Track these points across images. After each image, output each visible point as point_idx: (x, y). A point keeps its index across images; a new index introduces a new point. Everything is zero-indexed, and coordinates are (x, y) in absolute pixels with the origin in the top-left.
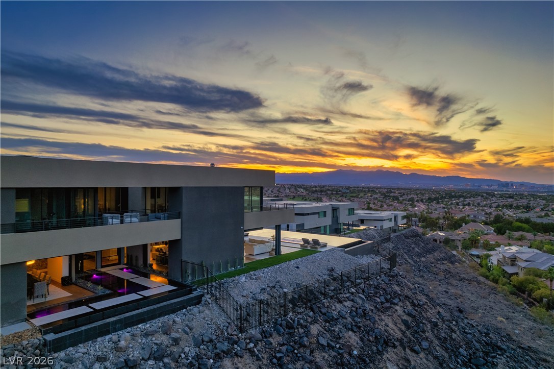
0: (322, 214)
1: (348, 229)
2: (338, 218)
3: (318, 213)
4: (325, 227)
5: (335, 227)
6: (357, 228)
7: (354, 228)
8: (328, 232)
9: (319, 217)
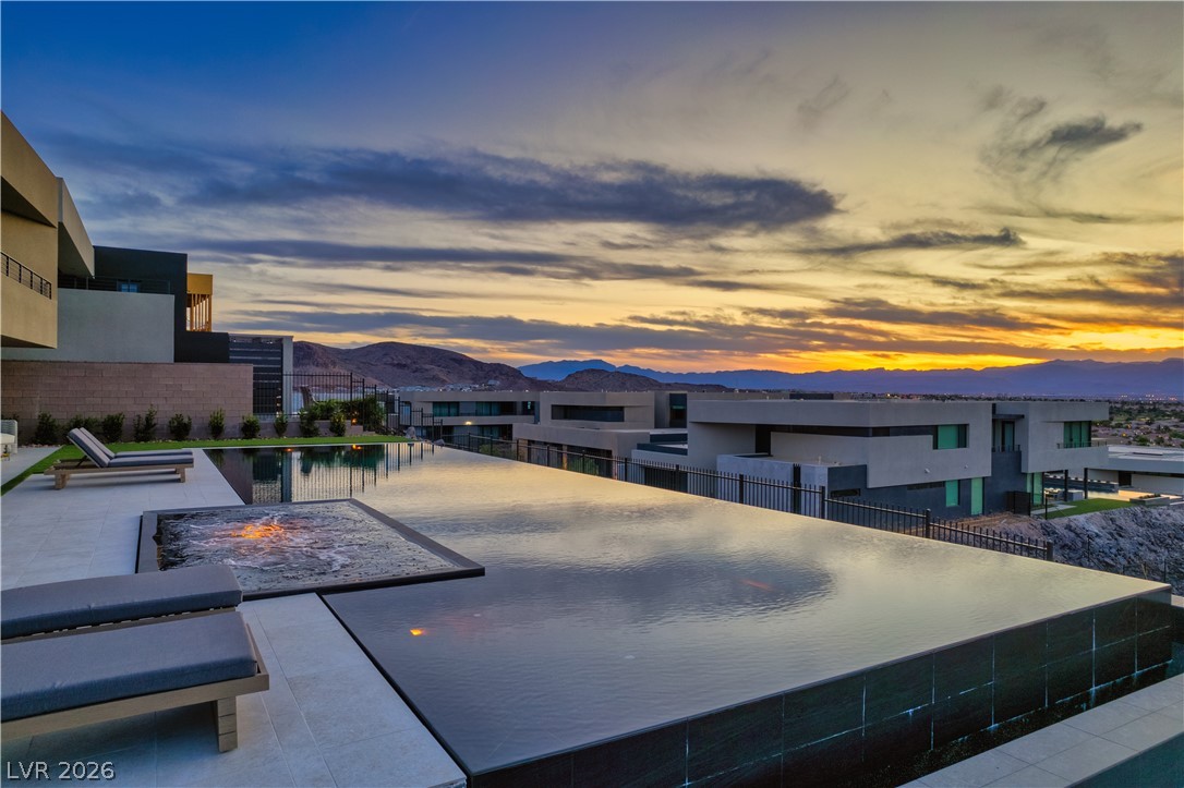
0: (949, 437)
1: (1066, 497)
2: (1019, 453)
3: (933, 430)
4: (964, 485)
5: (1006, 486)
6: (1103, 496)
7: (1092, 495)
8: (977, 504)
9: (936, 446)
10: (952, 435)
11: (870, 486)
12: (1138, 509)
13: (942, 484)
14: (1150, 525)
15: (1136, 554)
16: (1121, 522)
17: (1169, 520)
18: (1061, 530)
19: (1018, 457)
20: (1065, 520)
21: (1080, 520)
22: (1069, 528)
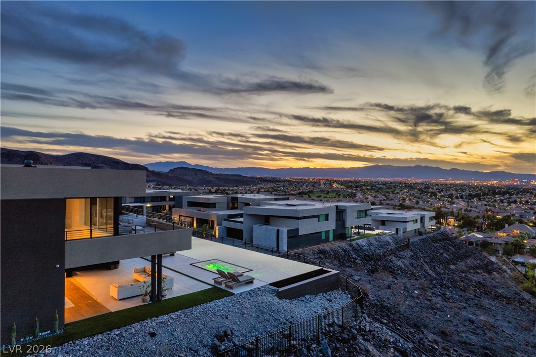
0: (322, 218)
1: (358, 233)
3: (318, 216)
4: (327, 232)
6: (370, 232)
7: (367, 232)
8: (331, 238)
9: (319, 221)
10: (324, 217)
11: (300, 234)
12: (377, 237)
13: (321, 232)
14: (380, 242)
15: (374, 251)
16: (372, 241)
17: (385, 240)
18: (354, 245)
19: (344, 222)
20: (355, 242)
21: (360, 241)
22: (357, 244)
